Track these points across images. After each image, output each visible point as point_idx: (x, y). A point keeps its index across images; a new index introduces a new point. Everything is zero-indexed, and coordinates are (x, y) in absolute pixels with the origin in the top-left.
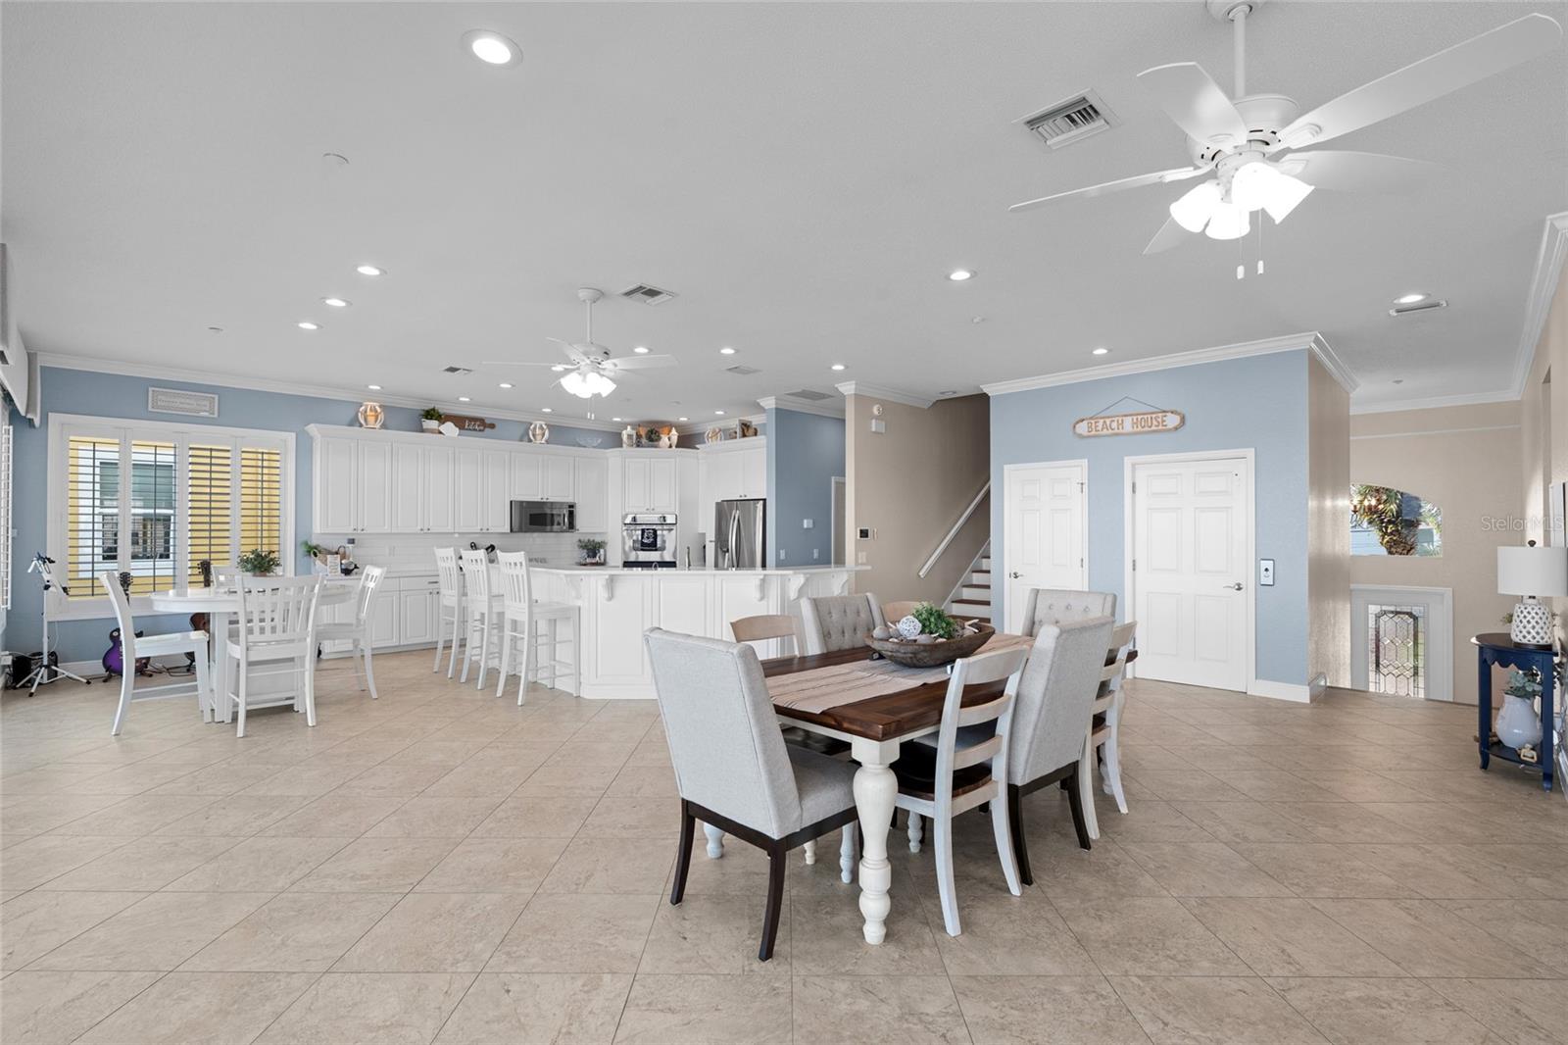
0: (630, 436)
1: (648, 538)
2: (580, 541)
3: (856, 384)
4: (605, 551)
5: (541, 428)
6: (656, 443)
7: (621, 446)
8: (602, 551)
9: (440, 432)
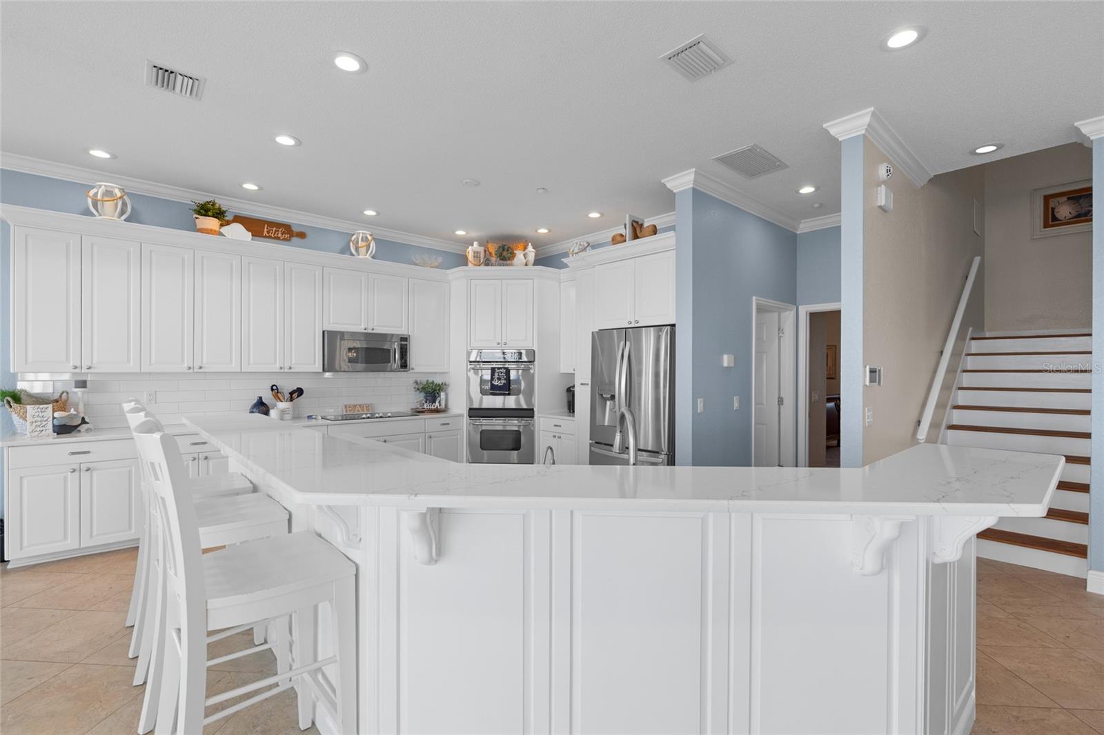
0: (476, 255)
1: (499, 379)
2: (416, 382)
3: (874, 114)
4: (447, 395)
5: (365, 239)
6: (509, 262)
7: (467, 265)
8: (443, 395)
9: (221, 234)
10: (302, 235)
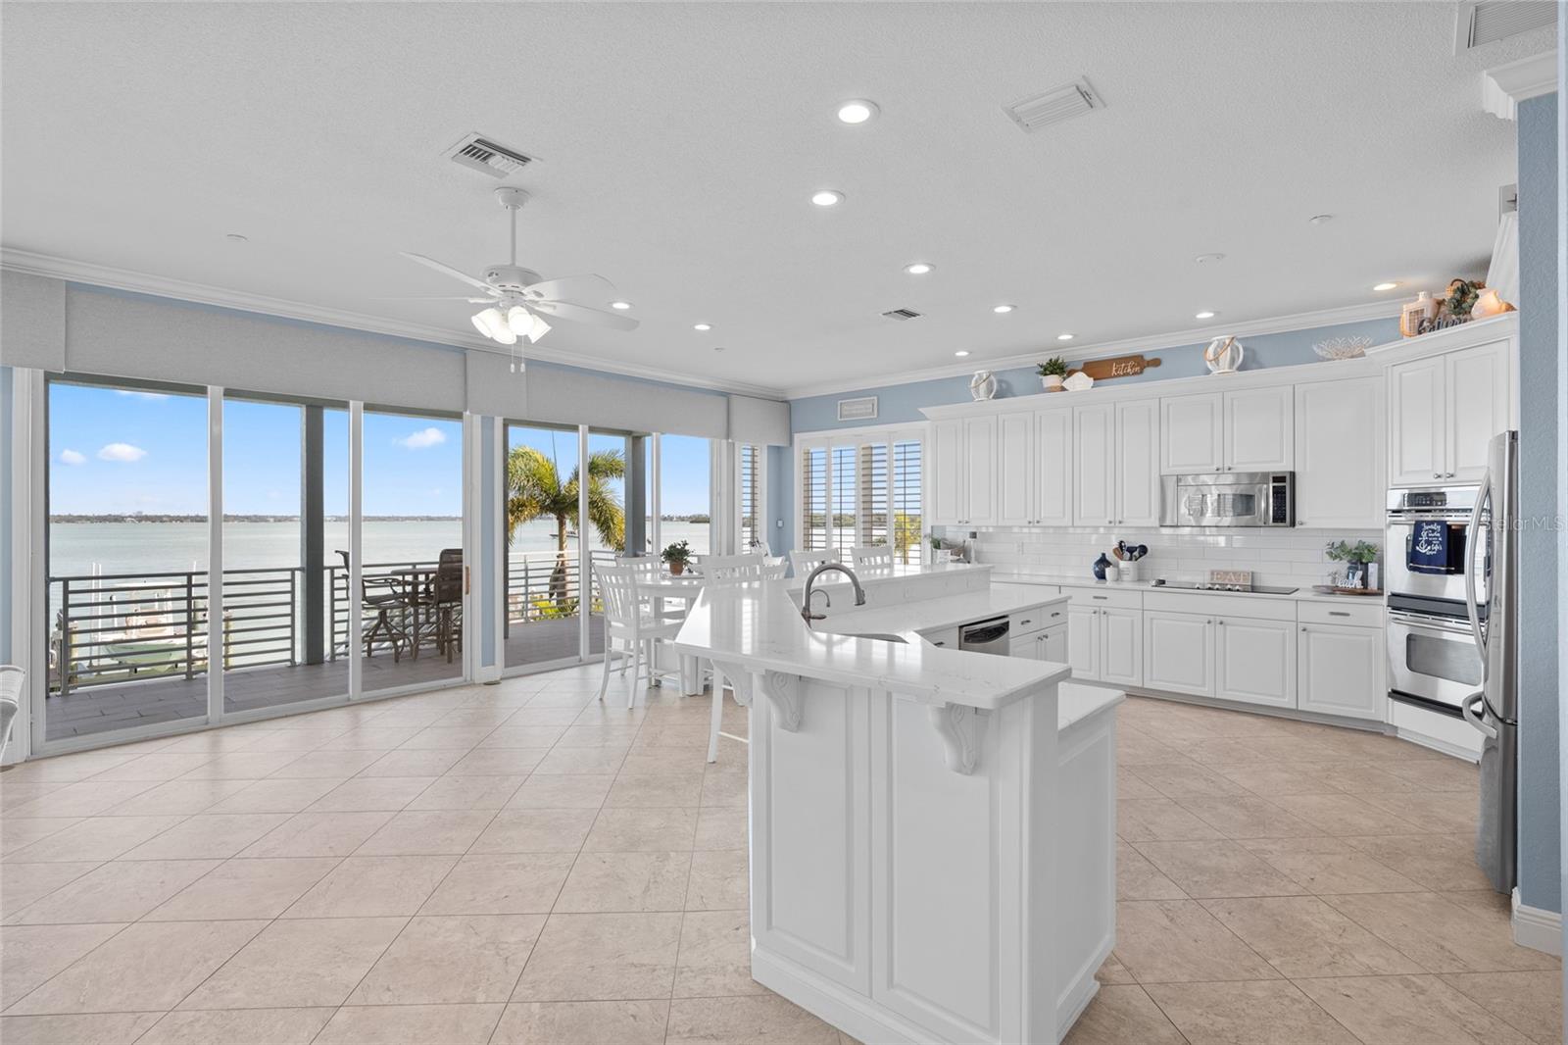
1: (1429, 543)
8: (1371, 567)
9: (1063, 389)
10: (1156, 363)
